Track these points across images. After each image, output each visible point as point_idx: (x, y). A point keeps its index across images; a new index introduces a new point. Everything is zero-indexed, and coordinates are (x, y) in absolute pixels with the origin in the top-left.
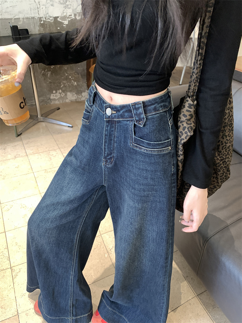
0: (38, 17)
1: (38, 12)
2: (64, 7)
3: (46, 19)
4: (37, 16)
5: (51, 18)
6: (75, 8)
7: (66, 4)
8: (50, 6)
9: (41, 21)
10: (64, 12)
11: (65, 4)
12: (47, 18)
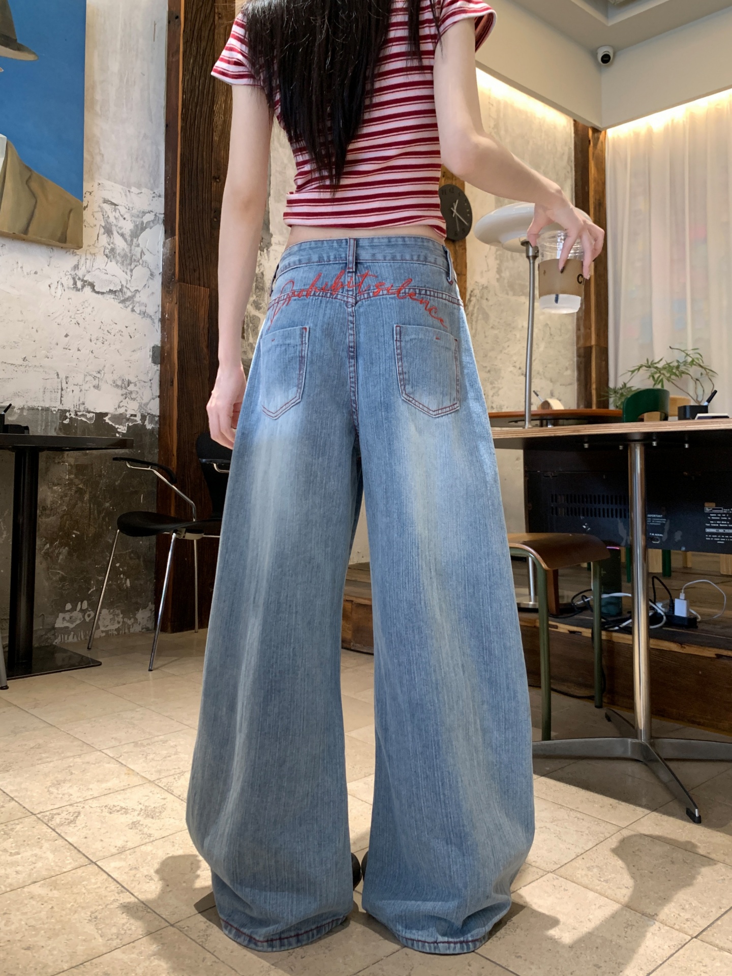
0: (59, 410)
1: (61, 397)
2: (122, 395)
3: (76, 415)
4: (56, 406)
5: (89, 415)
6: (145, 401)
7: (128, 388)
8: (92, 388)
9: (66, 418)
10: (121, 404)
11: (126, 388)
12: (79, 413)
